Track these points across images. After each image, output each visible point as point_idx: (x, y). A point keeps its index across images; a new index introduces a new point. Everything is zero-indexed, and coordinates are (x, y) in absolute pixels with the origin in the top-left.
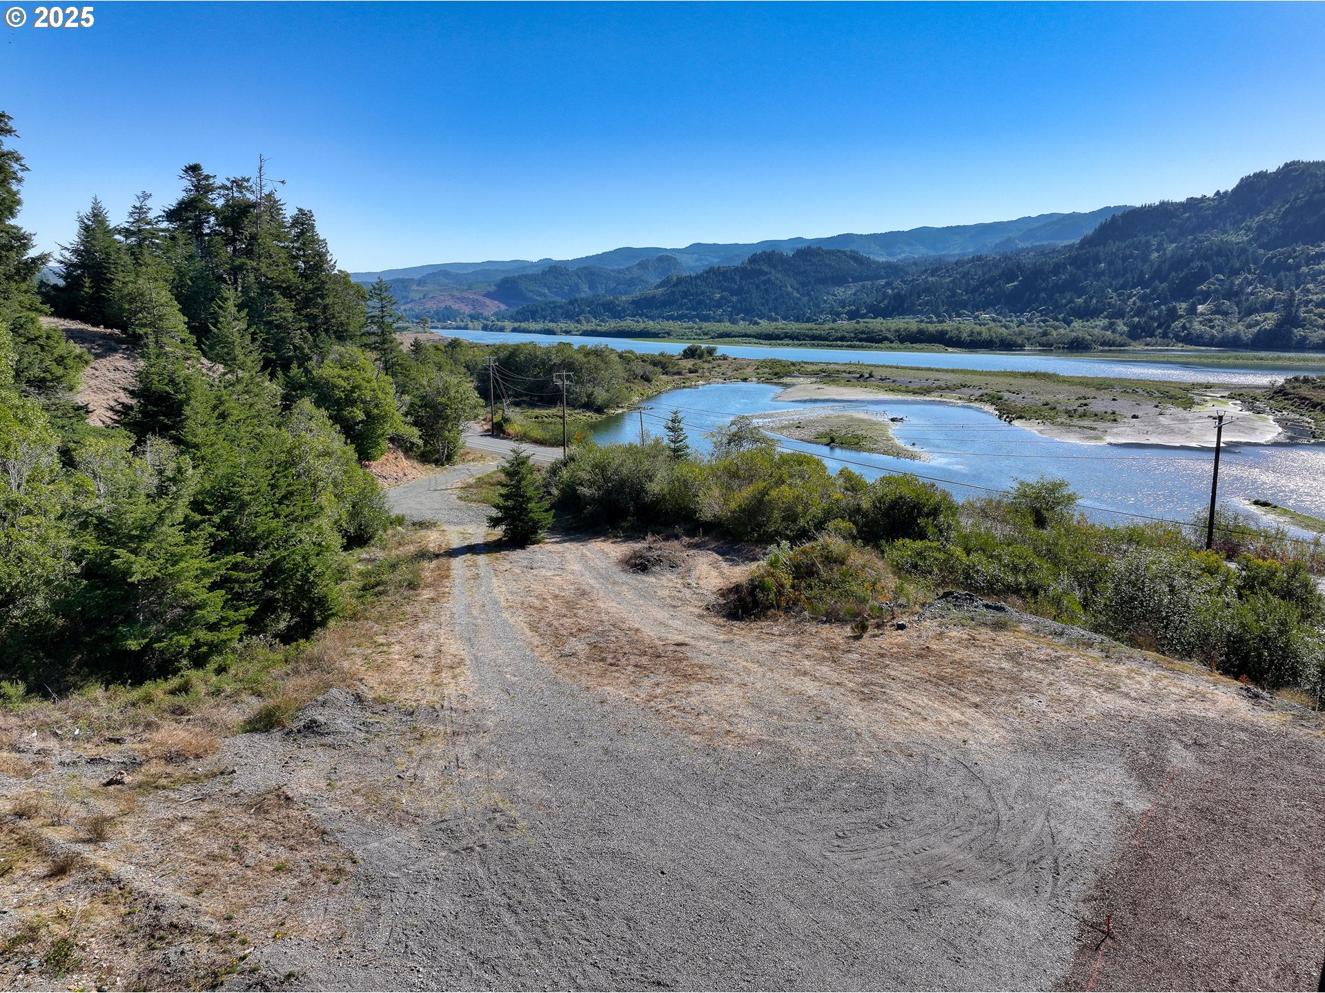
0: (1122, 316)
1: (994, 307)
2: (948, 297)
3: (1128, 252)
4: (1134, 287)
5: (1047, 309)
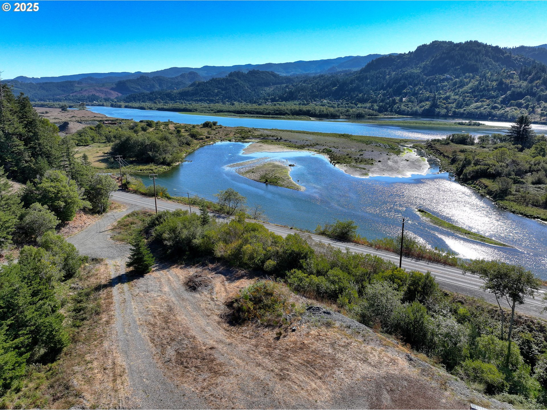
0: (376, 102)
1: (328, 97)
2: (310, 93)
3: (378, 75)
4: (380, 90)
5: (348, 98)
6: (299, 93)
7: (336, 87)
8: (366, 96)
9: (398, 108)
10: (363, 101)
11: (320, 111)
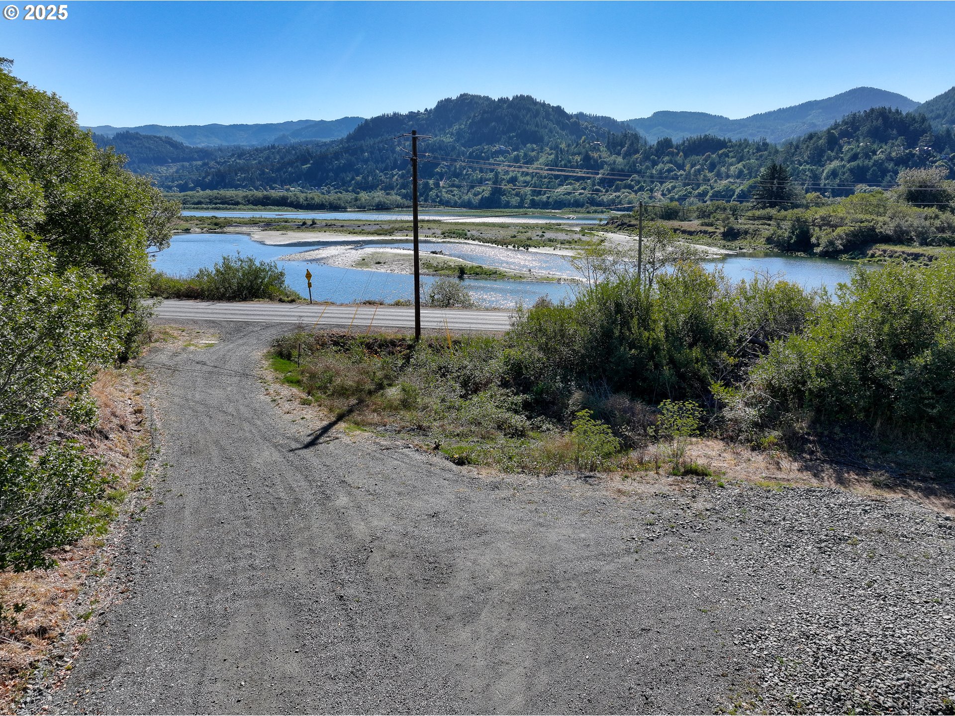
0: (392, 189)
1: (297, 182)
2: (260, 175)
3: (381, 145)
4: (393, 169)
5: (338, 184)
6: (236, 174)
7: (308, 165)
8: (370, 178)
9: (437, 196)
10: (369, 187)
11: (307, 198)
